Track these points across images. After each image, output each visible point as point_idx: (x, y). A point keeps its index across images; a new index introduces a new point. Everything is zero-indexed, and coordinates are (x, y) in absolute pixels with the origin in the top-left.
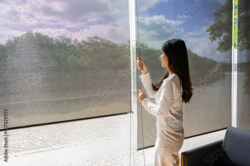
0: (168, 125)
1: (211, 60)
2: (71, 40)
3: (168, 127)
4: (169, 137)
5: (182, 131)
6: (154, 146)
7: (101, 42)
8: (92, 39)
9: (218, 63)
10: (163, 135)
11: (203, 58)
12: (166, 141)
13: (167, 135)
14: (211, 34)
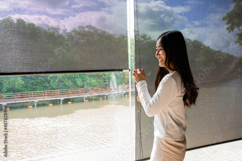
0: (168, 133)
1: (228, 54)
2: (59, 29)
3: (167, 135)
4: (168, 148)
5: (184, 141)
6: (149, 158)
7: (95, 32)
8: (84, 28)
9: (236, 58)
10: (161, 144)
11: (215, 52)
12: (163, 152)
13: (165, 145)
14: (228, 23)
